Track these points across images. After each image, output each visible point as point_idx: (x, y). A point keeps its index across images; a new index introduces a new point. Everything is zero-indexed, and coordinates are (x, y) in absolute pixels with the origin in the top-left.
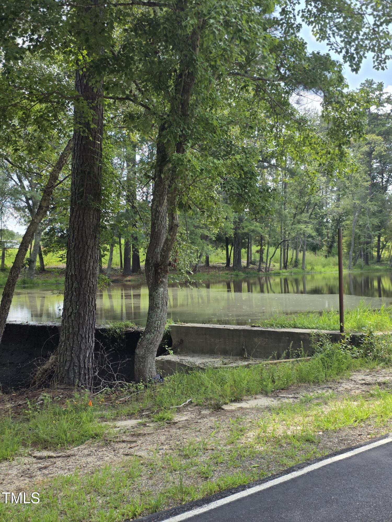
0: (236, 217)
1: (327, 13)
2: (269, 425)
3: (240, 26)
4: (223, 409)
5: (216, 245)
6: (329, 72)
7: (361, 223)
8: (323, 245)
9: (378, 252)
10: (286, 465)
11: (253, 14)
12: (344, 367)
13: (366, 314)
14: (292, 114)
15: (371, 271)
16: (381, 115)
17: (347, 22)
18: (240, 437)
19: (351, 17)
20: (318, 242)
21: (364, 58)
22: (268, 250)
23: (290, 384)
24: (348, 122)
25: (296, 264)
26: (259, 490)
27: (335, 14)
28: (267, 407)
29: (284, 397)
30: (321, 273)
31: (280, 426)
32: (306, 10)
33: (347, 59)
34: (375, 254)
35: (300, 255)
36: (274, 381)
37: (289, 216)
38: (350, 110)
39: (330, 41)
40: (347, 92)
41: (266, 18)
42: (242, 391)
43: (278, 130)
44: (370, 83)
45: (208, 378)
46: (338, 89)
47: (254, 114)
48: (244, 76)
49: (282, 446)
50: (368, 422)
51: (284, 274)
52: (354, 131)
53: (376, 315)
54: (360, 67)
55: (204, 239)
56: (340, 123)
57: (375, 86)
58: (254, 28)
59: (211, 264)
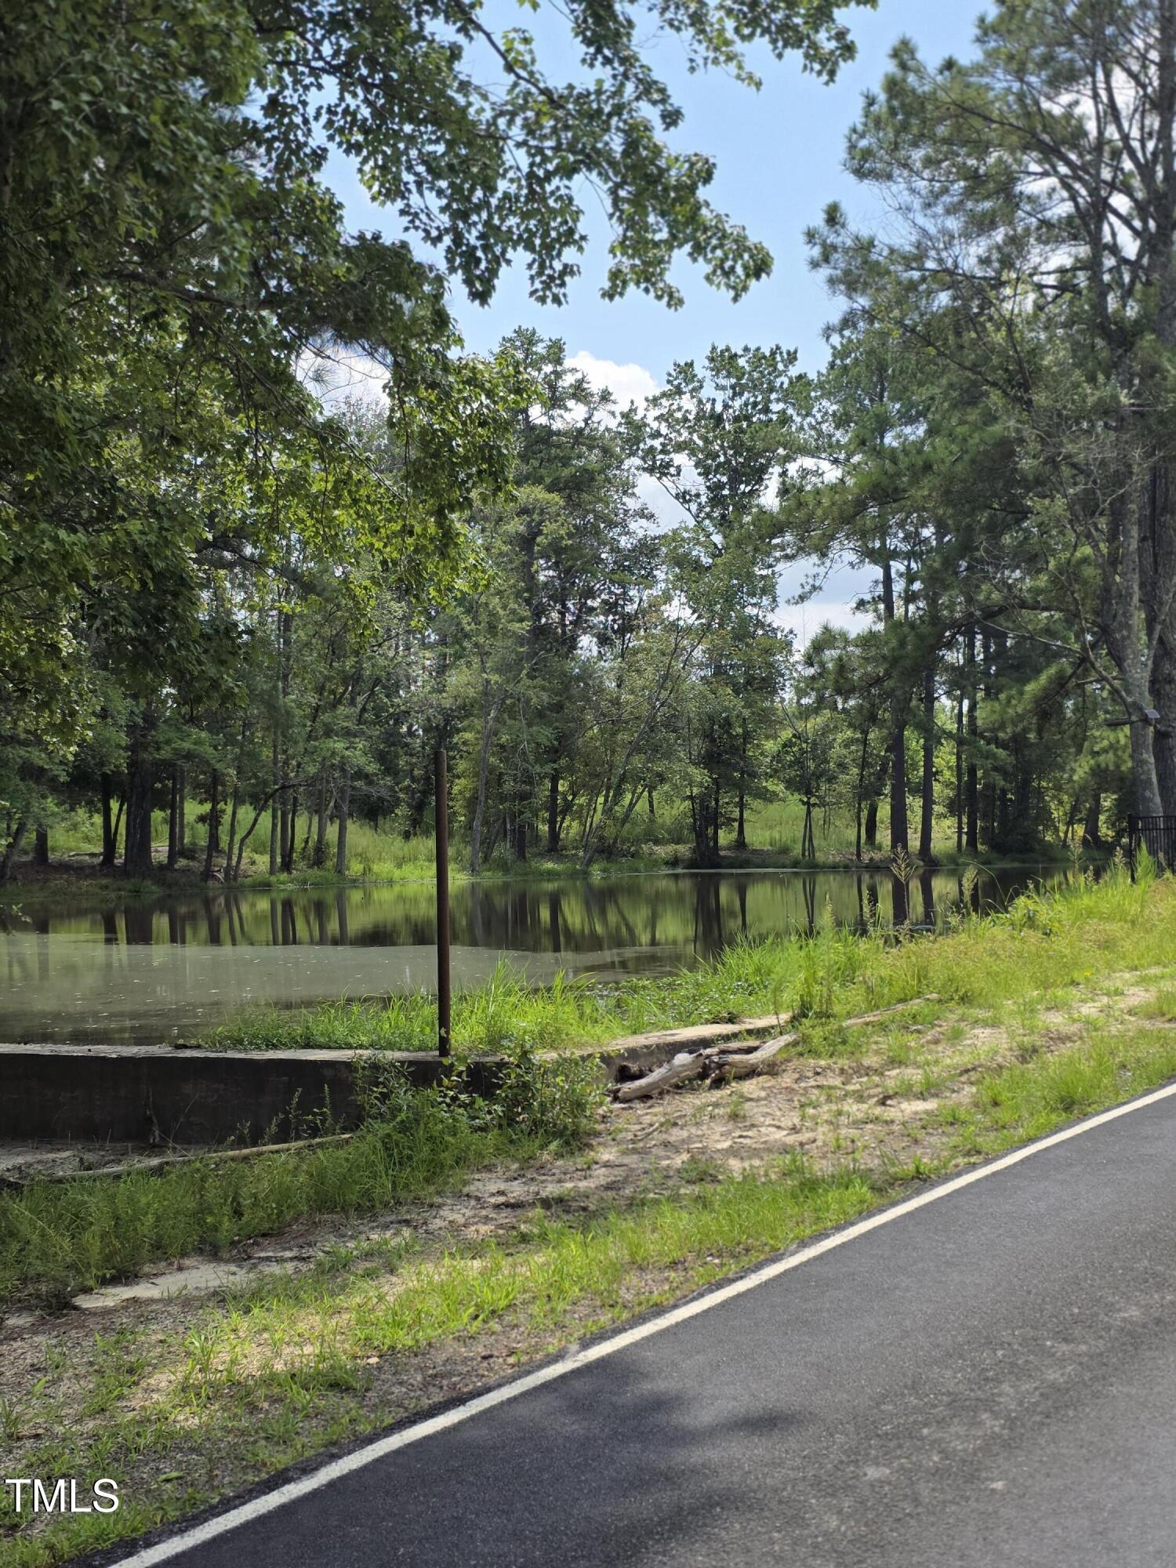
0: (137, 711)
1: (401, 123)
2: (217, 1348)
3: (145, 130)
4: (76, 1308)
5: (70, 797)
6: (408, 298)
7: (504, 738)
8: (397, 802)
9: (552, 822)
10: (265, 1465)
11: (181, 103)
12: (447, 1157)
13: (512, 999)
14: (302, 410)
15: (531, 877)
16: (558, 433)
17: (457, 156)
18: (126, 1391)
19: (469, 144)
20: (385, 793)
21: (503, 264)
22: (234, 813)
23: (288, 1218)
24: (464, 446)
25: (318, 856)
26: (179, 1549)
27: (423, 129)
28: (215, 1293)
29: (268, 1259)
30: (391, 882)
31: (250, 1348)
32: (339, 110)
33: (458, 261)
34: (544, 828)
35: (332, 832)
36: (238, 1213)
37: (298, 712)
38: (468, 412)
39: (408, 205)
40: (460, 359)
41: (221, 118)
42: (137, 1248)
43: (260, 454)
44: (528, 339)
45: (30, 1211)
46: (435, 347)
47: (188, 404)
48: (156, 284)
49: (256, 1408)
50: (509, 1318)
51: (282, 887)
52: (480, 472)
53: (541, 1004)
54: (493, 287)
55: (31, 777)
56: (441, 445)
57: (540, 349)
58: (187, 140)
59: (52, 857)
